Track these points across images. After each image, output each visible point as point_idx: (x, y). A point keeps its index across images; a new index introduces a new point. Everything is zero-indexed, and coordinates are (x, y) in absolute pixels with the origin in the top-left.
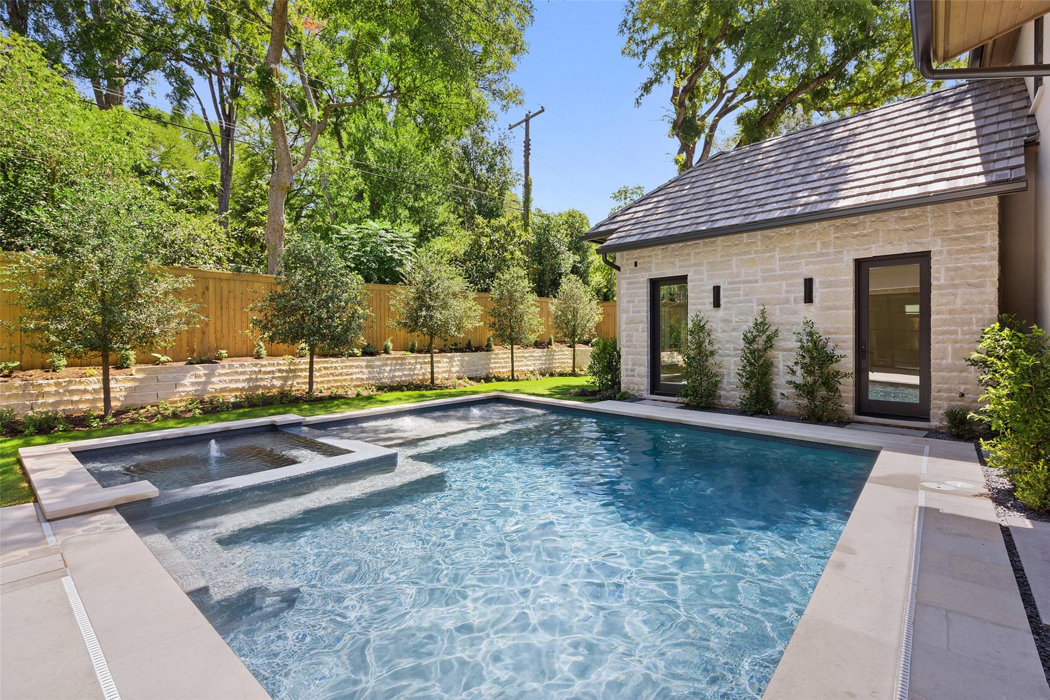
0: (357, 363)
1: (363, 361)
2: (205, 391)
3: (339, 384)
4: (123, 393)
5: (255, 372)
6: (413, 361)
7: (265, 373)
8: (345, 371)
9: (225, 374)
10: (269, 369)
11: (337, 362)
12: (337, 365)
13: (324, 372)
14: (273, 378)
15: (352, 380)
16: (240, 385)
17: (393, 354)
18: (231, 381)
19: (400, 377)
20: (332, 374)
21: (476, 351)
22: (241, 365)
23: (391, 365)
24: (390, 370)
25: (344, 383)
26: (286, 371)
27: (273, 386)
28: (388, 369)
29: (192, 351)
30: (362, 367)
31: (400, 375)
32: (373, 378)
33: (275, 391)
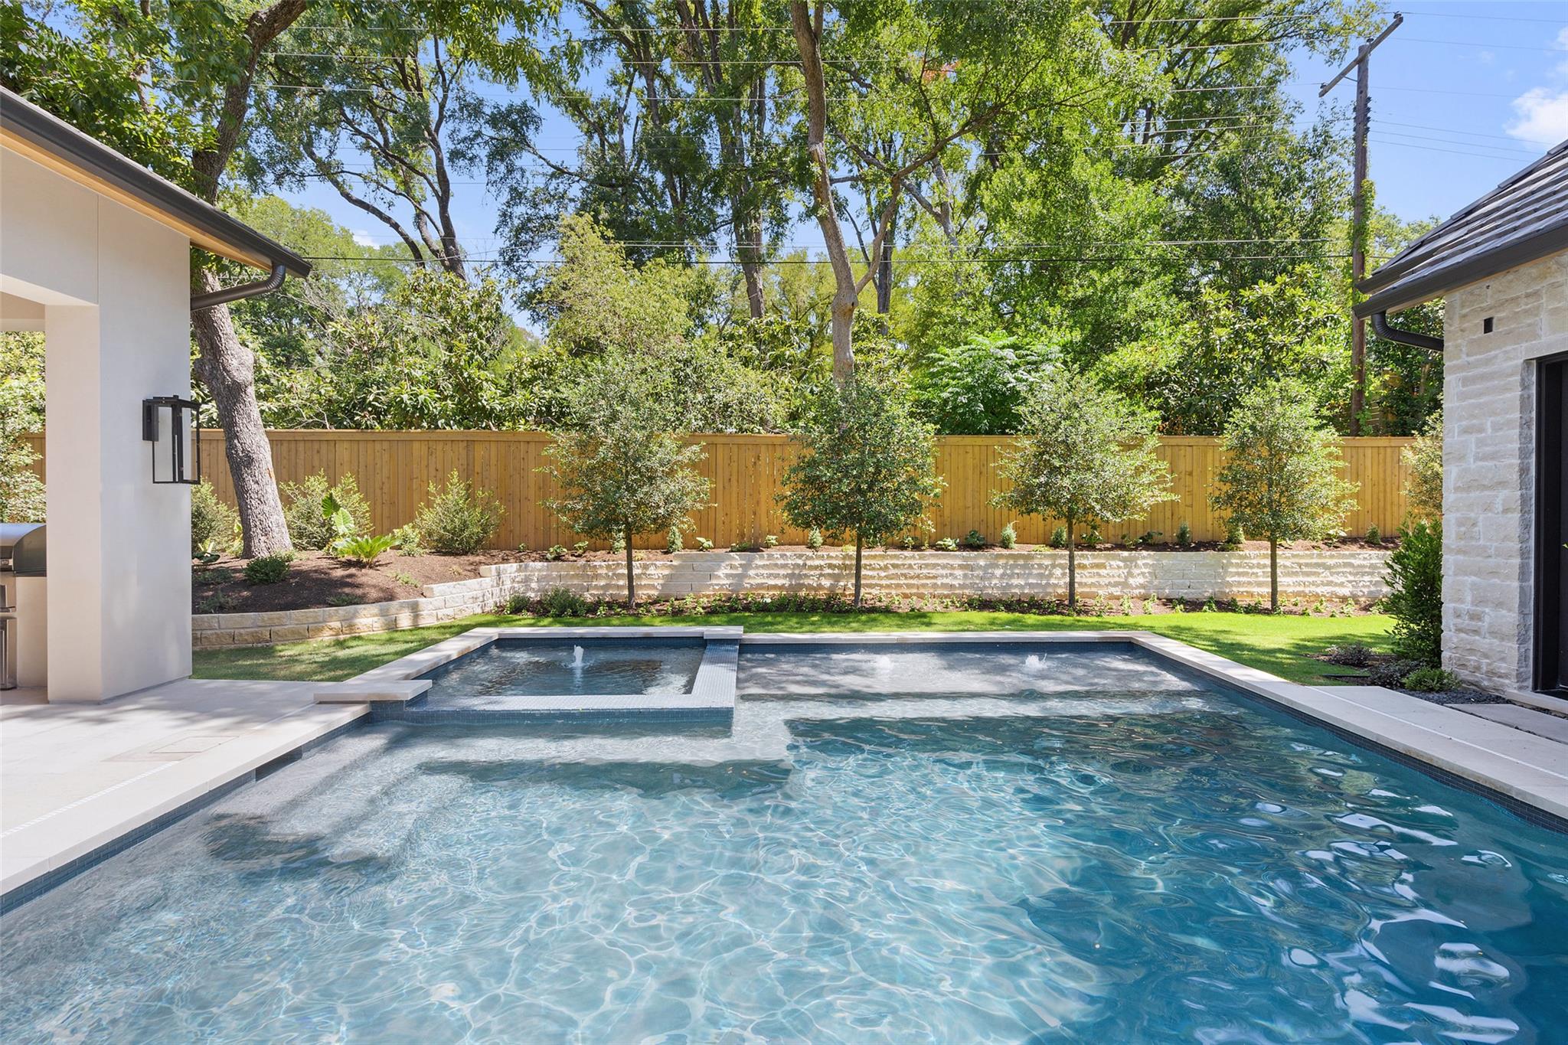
0: (945, 561)
1: (958, 558)
2: (740, 585)
3: (914, 591)
4: (661, 582)
5: (798, 565)
6: (1047, 562)
7: (811, 568)
8: (925, 571)
9: (763, 567)
10: (817, 562)
11: (913, 557)
12: (912, 562)
13: (892, 571)
14: (821, 575)
15: (935, 586)
16: (780, 582)
17: (1017, 549)
18: (769, 576)
19: (1021, 587)
20: (904, 575)
21: (1196, 549)
22: (782, 556)
23: (1005, 567)
24: (1003, 576)
25: (922, 591)
26: (839, 567)
27: (820, 587)
28: (998, 572)
29: (742, 535)
30: (952, 567)
31: (1020, 586)
32: (972, 586)
33: (822, 595)
